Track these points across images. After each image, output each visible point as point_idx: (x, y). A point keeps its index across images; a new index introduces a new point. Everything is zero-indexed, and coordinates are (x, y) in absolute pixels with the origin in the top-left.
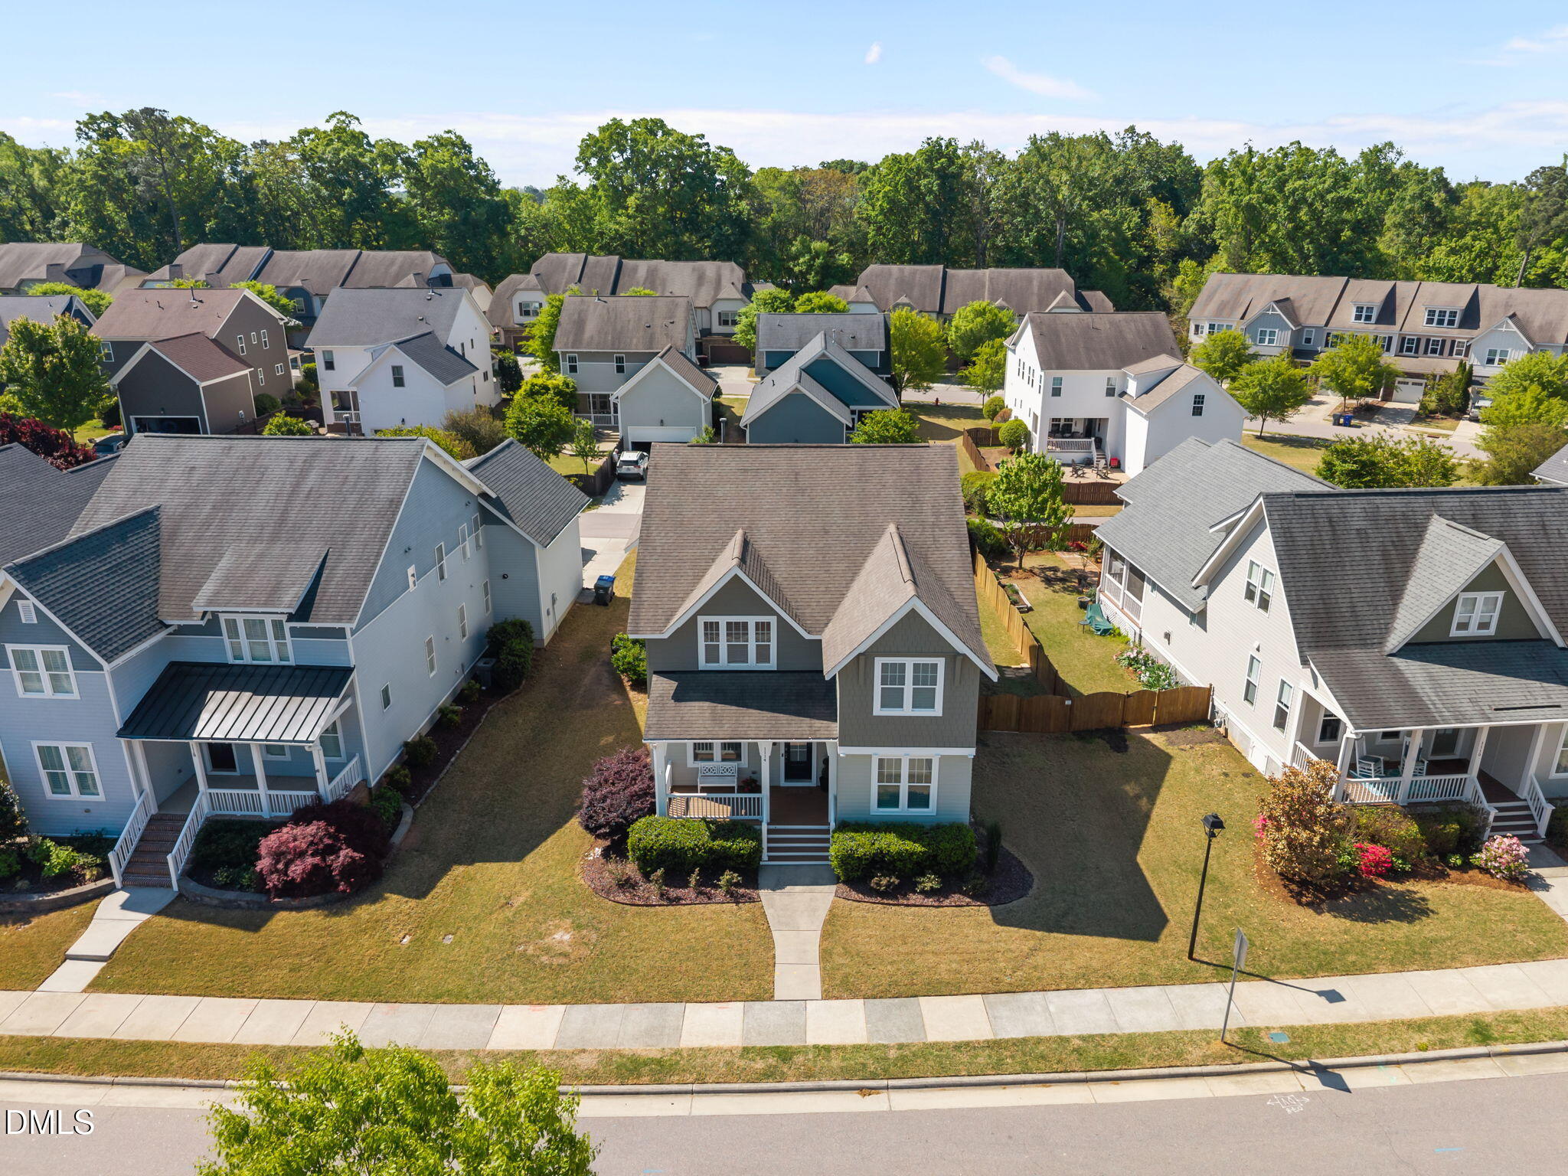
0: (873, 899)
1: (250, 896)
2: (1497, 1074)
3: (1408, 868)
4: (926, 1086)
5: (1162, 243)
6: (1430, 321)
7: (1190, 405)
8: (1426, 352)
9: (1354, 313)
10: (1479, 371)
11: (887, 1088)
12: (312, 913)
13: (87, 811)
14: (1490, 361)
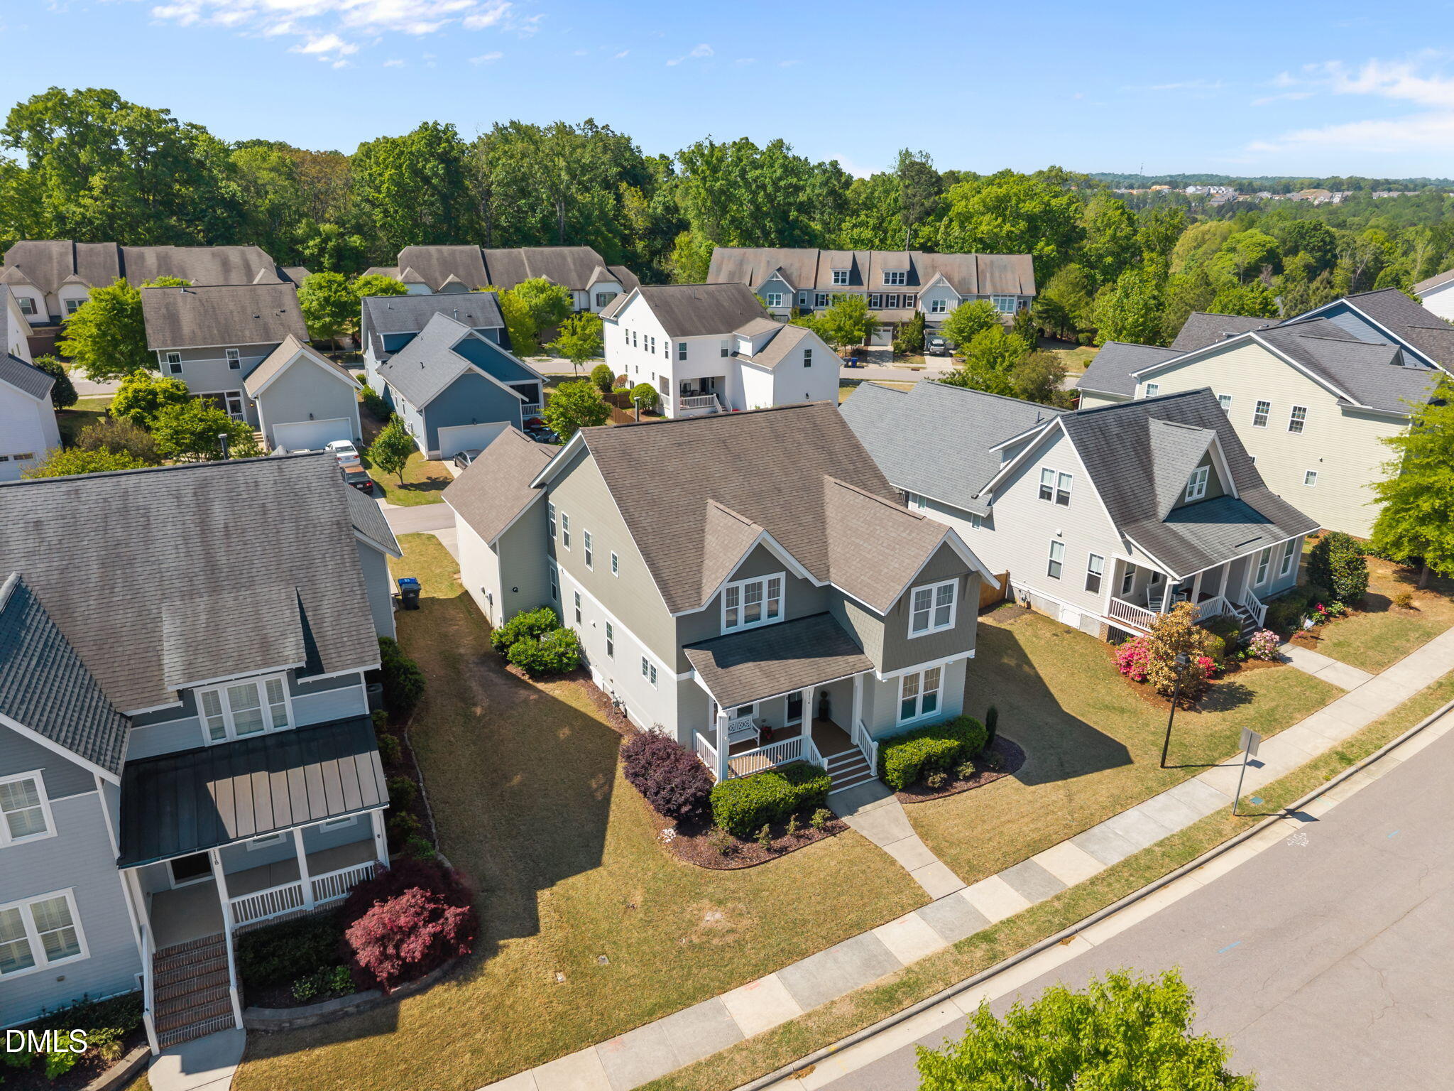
0: (932, 797)
1: (353, 1001)
2: (1369, 781)
3: (1223, 667)
4: (1099, 919)
5: (640, 223)
6: (887, 281)
7: (802, 358)
8: (887, 306)
9: (833, 277)
10: (930, 317)
11: (1077, 932)
12: (439, 989)
13: (61, 979)
14: (935, 309)
